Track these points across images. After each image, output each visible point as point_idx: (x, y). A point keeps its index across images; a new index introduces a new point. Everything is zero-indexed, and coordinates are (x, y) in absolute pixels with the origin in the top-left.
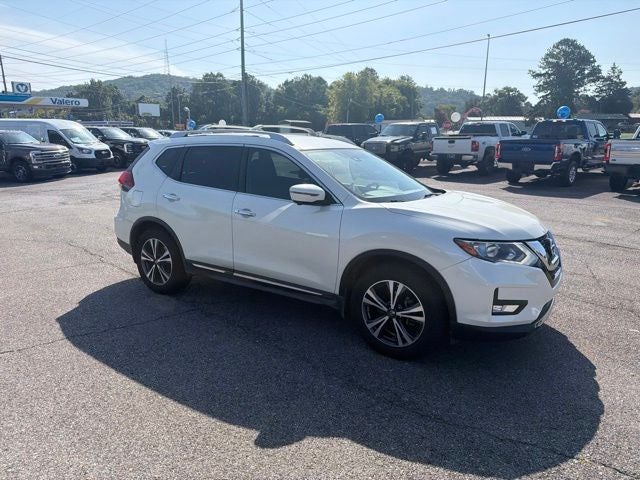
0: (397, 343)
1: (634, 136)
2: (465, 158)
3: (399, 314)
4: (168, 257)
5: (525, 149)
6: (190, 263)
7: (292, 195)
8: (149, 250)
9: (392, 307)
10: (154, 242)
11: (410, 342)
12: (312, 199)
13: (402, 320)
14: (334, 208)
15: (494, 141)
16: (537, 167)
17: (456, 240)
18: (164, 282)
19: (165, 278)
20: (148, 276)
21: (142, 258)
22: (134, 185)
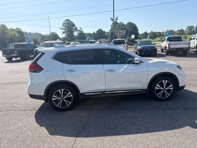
0: (166, 97)
4: (70, 95)
6: (83, 94)
10: (61, 91)
11: (169, 95)
13: (167, 90)
14: (142, 64)
17: (177, 66)
18: (68, 105)
19: (69, 104)
20: (57, 106)
21: (53, 99)
22: (43, 69)
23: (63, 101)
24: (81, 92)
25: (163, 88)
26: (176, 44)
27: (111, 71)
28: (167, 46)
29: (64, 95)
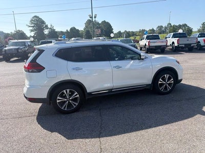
0: (167, 90)
4: (77, 95)
10: (67, 91)
11: (170, 88)
17: (176, 61)
18: (75, 107)
19: (75, 105)
20: (62, 108)
21: (58, 101)
23: (69, 102)
24: (88, 91)
25: (165, 82)
26: (154, 42)
27: (118, 67)
28: (147, 44)
29: (70, 96)
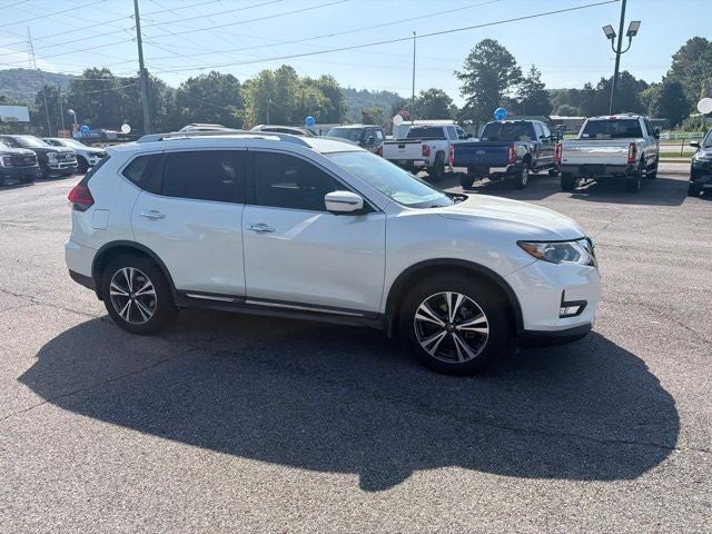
0: (457, 359)
1: (578, 137)
2: (416, 163)
3: (459, 327)
4: (150, 288)
5: (480, 152)
6: (183, 294)
7: (327, 204)
8: (122, 282)
9: (451, 320)
10: (128, 272)
11: (472, 356)
12: (352, 208)
13: (461, 334)
14: (372, 217)
15: (442, 145)
16: (492, 170)
17: (519, 243)
18: (146, 319)
19: (147, 315)
20: (121, 314)
21: (112, 292)
22: (93, 202)
23: (133, 303)
24: (178, 285)
25: (446, 320)
